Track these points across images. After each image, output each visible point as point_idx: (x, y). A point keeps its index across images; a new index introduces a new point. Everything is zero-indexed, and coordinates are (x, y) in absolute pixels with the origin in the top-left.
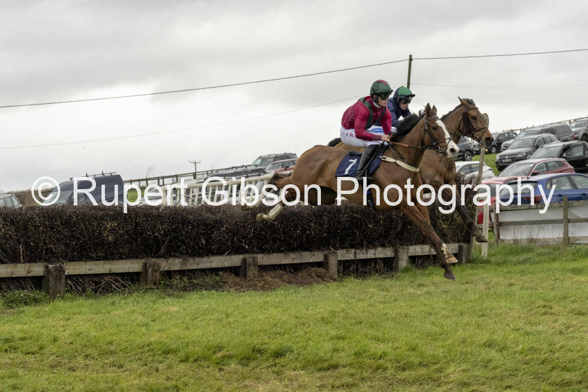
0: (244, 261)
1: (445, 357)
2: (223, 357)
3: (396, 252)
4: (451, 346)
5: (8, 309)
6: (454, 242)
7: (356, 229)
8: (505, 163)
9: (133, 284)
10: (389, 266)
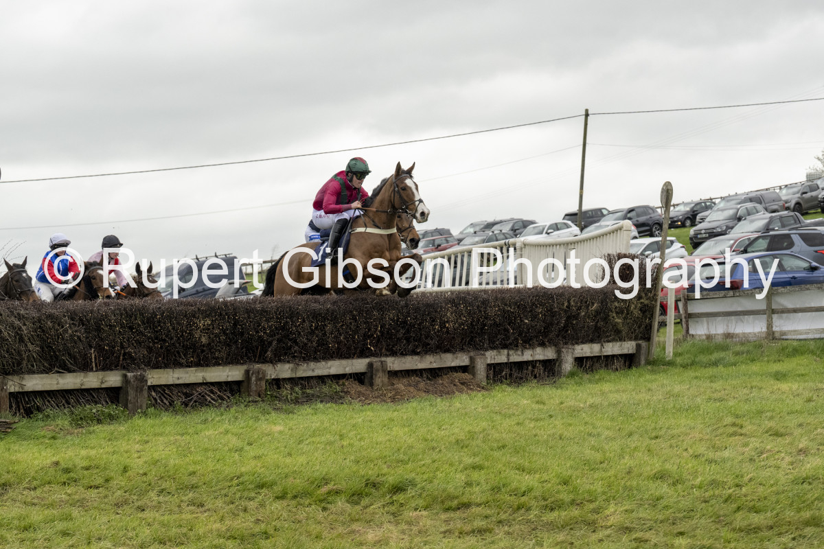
0: (370, 365)
1: (604, 493)
2: (329, 493)
3: (559, 352)
4: (612, 478)
5: (76, 429)
6: (631, 339)
7: (509, 325)
8: (701, 238)
9: (232, 395)
10: (549, 370)
